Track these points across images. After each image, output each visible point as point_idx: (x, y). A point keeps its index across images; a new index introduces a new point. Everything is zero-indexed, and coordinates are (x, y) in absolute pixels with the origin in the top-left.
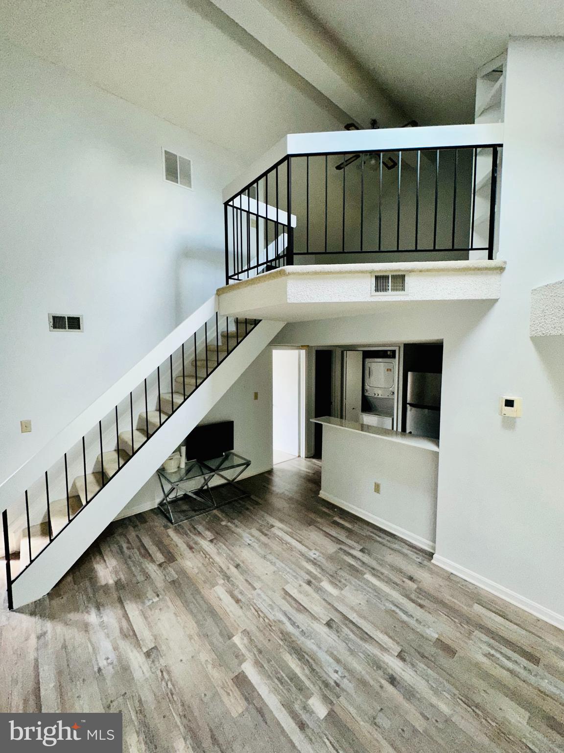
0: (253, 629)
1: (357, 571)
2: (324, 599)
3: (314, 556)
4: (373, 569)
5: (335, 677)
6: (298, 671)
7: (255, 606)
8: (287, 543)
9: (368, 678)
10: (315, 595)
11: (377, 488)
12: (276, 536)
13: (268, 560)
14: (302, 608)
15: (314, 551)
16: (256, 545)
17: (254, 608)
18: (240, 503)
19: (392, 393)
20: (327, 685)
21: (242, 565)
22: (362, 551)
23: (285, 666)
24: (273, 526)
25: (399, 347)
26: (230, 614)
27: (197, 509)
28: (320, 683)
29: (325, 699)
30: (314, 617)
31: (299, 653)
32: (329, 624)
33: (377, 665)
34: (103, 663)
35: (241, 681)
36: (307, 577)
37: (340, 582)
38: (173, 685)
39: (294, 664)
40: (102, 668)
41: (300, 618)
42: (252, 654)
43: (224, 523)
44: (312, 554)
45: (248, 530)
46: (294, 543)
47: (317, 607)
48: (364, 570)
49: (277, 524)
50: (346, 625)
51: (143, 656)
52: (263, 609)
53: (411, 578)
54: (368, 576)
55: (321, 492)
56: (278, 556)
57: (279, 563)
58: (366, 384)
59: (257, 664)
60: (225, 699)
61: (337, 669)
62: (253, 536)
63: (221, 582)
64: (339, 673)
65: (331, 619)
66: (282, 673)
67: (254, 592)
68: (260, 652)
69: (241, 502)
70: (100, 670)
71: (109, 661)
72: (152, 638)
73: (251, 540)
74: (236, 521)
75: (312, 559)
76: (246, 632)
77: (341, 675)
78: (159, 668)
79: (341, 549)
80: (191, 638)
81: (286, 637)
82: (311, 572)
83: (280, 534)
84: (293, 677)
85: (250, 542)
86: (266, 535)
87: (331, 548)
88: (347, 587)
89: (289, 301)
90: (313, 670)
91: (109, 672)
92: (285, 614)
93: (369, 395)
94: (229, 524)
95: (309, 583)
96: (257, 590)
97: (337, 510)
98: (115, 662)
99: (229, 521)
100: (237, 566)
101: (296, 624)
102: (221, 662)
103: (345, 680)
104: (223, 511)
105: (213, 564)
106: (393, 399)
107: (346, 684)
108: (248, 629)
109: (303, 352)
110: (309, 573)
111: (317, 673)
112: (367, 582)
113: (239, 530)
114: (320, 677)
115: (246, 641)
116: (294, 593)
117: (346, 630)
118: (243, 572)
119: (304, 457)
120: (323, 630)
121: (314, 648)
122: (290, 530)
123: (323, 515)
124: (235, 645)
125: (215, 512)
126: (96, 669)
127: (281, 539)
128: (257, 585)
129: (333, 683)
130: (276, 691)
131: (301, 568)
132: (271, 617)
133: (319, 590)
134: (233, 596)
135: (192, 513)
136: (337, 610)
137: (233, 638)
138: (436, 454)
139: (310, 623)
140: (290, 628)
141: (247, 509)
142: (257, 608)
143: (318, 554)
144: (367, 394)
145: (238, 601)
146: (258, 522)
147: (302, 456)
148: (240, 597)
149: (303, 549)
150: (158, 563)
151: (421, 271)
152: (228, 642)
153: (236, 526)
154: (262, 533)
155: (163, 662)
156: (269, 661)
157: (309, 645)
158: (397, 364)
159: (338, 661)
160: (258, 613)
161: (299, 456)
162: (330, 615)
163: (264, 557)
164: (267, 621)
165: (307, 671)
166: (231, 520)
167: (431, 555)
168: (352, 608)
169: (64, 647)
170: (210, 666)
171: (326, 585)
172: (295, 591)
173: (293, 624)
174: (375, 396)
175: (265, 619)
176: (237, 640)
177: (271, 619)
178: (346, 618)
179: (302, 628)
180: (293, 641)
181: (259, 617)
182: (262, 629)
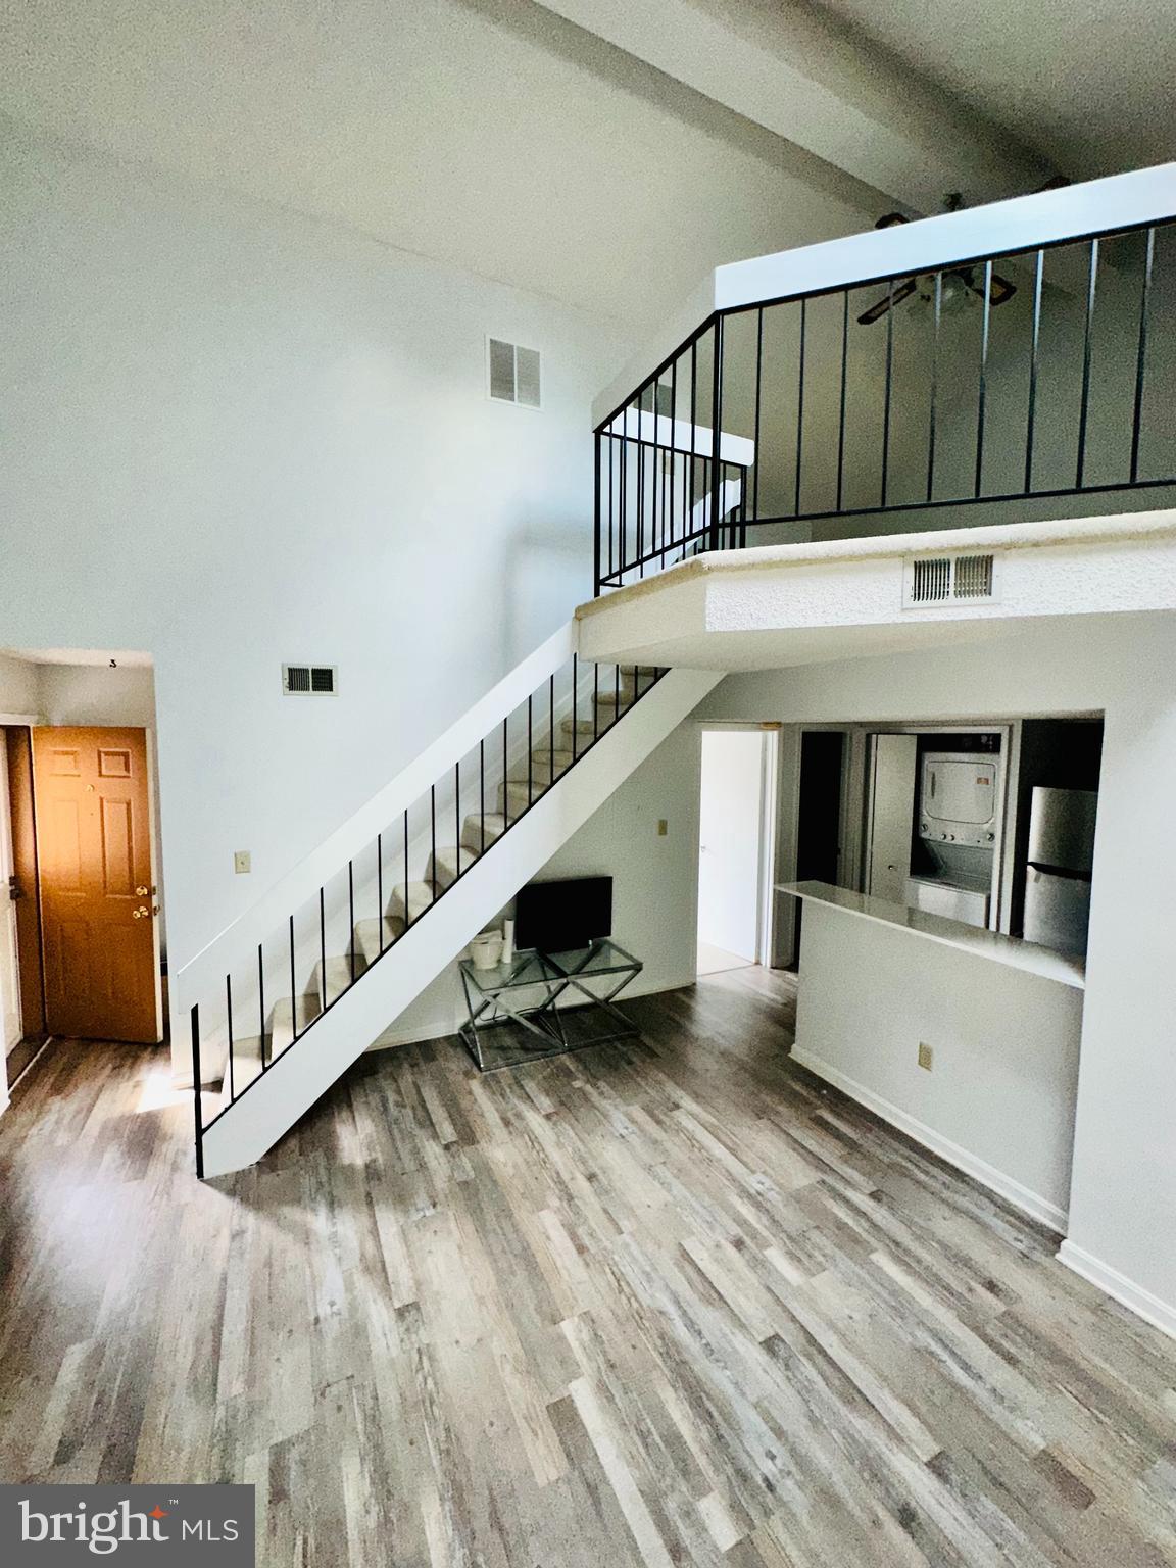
0: (603, 1314)
1: (856, 1240)
2: (768, 1289)
3: (759, 1187)
4: (897, 1244)
5: (768, 1468)
6: (685, 1430)
7: (614, 1269)
8: (702, 1148)
9: (845, 1493)
10: (746, 1271)
11: (925, 1058)
12: (679, 1129)
13: (656, 1177)
14: (713, 1296)
15: (760, 1177)
16: (635, 1140)
17: (613, 1273)
18: (615, 1048)
19: (989, 836)
20: (745, 1479)
21: (601, 1176)
22: (875, 1196)
23: (659, 1412)
24: (677, 1106)
25: (1011, 727)
26: (563, 1272)
27: (530, 1046)
28: (729, 1470)
29: (738, 1510)
30: (738, 1323)
31: (696, 1394)
32: (770, 1345)
33: (873, 1471)
34: (324, 1310)
35: (564, 1415)
36: (736, 1230)
37: (810, 1256)
38: (436, 1384)
39: (678, 1412)
40: (321, 1318)
41: (707, 1316)
42: (594, 1364)
43: (577, 1084)
44: (754, 1183)
45: (624, 1108)
46: (718, 1151)
47: (749, 1303)
48: (872, 1241)
49: (688, 1103)
50: (810, 1357)
51: (393, 1315)
52: (631, 1277)
53: (991, 1286)
54: (882, 1259)
55: (794, 1046)
56: (680, 1172)
57: (678, 1189)
58: (925, 813)
59: (602, 1389)
60: (527, 1437)
61: (774, 1451)
62: (633, 1121)
63: (555, 1202)
64: (778, 1461)
65: (776, 1337)
66: (650, 1425)
67: (619, 1239)
68: (611, 1367)
69: (619, 1046)
70: (317, 1320)
71: (335, 1308)
72: (412, 1283)
73: (626, 1128)
74: (601, 1084)
75: (754, 1193)
76: (588, 1318)
77: (780, 1466)
78: (417, 1346)
79: (823, 1182)
80: (481, 1300)
81: (671, 1351)
82: (746, 1221)
83: (689, 1124)
84: (674, 1440)
85: (624, 1132)
86: (659, 1122)
87: (802, 1177)
88: (826, 1272)
89: (709, 628)
90: (720, 1437)
91: (332, 1329)
92: (677, 1302)
93: (931, 838)
94: (588, 1088)
95: (739, 1244)
96: (624, 1235)
97: (828, 1092)
98: (345, 1314)
99: (588, 1082)
100: (591, 1178)
101: (697, 1328)
102: (531, 1367)
103: (790, 1482)
104: (578, 1059)
105: (545, 1162)
106: (992, 850)
107: (790, 1490)
108: (594, 1313)
109: (773, 736)
110: (741, 1222)
111: (727, 1445)
112: (877, 1272)
113: (606, 1104)
114: (733, 1460)
115: (586, 1336)
116: (702, 1258)
117: (808, 1370)
118: (603, 1192)
119: (768, 965)
120: (756, 1356)
121: (730, 1390)
122: (713, 1120)
123: (794, 1100)
124: (562, 1338)
125: (566, 1060)
126: (312, 1318)
127: (691, 1138)
128: (624, 1224)
129: (759, 1481)
130: (632, 1460)
131: (728, 1208)
132: (646, 1300)
133: (758, 1263)
134: (573, 1237)
135: (519, 1055)
136: (794, 1319)
137: (563, 1324)
138: (1078, 995)
139: (727, 1331)
140: (682, 1333)
141: (630, 1063)
142: (618, 1275)
143: (768, 1183)
144: (924, 835)
145: (581, 1249)
146: (646, 1092)
147: (763, 962)
148: (587, 1241)
149: (736, 1167)
150: (444, 1143)
151: (1036, 545)
152: (551, 1329)
153: (602, 1094)
154: (652, 1115)
155: (423, 1337)
156: (627, 1391)
157: (719, 1379)
158: (1005, 766)
159: (779, 1433)
160: (619, 1285)
161: (758, 963)
162: (776, 1326)
163: (650, 1168)
164: (635, 1305)
165: (705, 1436)
166: (593, 1079)
167: (1057, 1240)
168: (832, 1325)
169: (269, 1264)
170: (508, 1368)
171: (775, 1256)
172: (706, 1255)
173: (691, 1325)
174: (946, 841)
175: (633, 1300)
176: (568, 1328)
177: (643, 1303)
178: (811, 1340)
179: (708, 1338)
180: (684, 1362)
181: (620, 1293)
182: (623, 1319)
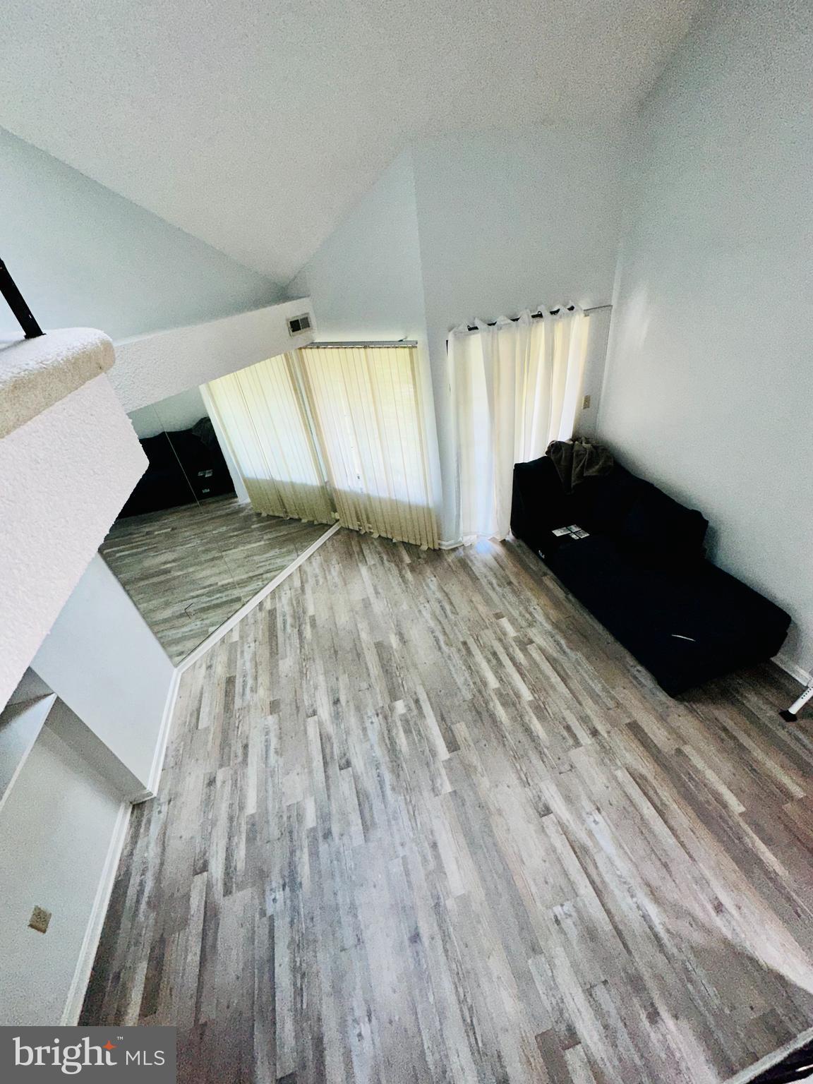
0: (427, 794)
4: (231, 819)
5: (375, 719)
7: (414, 825)
9: (352, 712)
10: (335, 817)
11: (41, 921)
12: (302, 1021)
14: (362, 797)
17: (416, 822)
20: (386, 718)
23: (412, 744)
26: (448, 828)
28: (390, 720)
29: (392, 709)
30: (356, 778)
31: (392, 749)
32: (348, 764)
33: (337, 717)
35: (453, 745)
36: (323, 848)
37: (289, 818)
39: (402, 741)
41: (370, 785)
42: (436, 765)
47: (345, 787)
48: (243, 824)
50: (332, 757)
51: (552, 809)
53: (211, 783)
59: (434, 754)
60: (469, 739)
65: (341, 769)
66: (416, 738)
68: (428, 764)
70: (599, 811)
72: (547, 831)
75: (287, 889)
76: (435, 791)
78: (531, 787)
79: (227, 892)
80: (500, 812)
81: (396, 768)
82: (311, 854)
84: (408, 731)
90: (389, 730)
91: (588, 804)
92: (384, 795)
95: (327, 835)
101: (379, 778)
102: (468, 770)
103: (370, 714)
107: (370, 711)
108: (432, 794)
110: (314, 854)
111: (387, 727)
112: (262, 802)
114: (387, 723)
115: (439, 781)
116: (356, 827)
117: (336, 751)
120: (358, 763)
121: (376, 748)
124: (452, 783)
126: (603, 813)
129: (380, 716)
130: (426, 727)
131: (316, 871)
133: (324, 817)
134: (437, 857)
136: (327, 777)
137: (450, 790)
139: (365, 775)
140: (388, 777)
142: (413, 820)
145: (434, 846)
149: (282, 926)
152: (457, 788)
155: (529, 792)
156: (423, 752)
157: (380, 753)
159: (364, 729)
160: (414, 813)
162: (339, 774)
164: (408, 797)
165: (394, 731)
168: (311, 772)
170: (479, 770)
171: (310, 820)
176: (448, 788)
178: (325, 764)
179: (374, 773)
180: (392, 762)
181: (415, 806)
182: (417, 789)
